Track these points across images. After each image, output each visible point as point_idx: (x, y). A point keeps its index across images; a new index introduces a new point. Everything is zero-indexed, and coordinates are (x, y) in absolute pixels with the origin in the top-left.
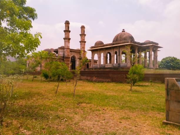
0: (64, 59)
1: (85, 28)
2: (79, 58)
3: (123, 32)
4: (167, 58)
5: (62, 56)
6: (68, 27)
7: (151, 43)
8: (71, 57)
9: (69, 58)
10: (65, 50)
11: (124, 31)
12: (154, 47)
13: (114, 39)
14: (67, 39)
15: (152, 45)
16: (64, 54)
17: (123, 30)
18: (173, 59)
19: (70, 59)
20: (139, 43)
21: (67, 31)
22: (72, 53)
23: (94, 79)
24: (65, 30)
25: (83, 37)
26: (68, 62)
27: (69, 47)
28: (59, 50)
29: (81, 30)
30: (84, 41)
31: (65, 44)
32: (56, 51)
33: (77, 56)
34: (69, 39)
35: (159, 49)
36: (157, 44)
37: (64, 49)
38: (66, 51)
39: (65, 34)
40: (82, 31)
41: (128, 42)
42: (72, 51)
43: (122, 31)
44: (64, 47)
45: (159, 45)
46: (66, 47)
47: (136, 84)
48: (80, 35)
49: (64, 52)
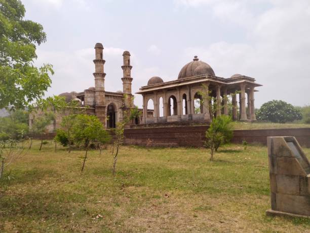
0: (94, 110)
1: (130, 55)
2: (121, 108)
3: (196, 61)
4: (270, 103)
5: (92, 104)
6: (101, 55)
7: (243, 79)
8: (107, 106)
9: (105, 107)
10: (97, 94)
11: (196, 59)
12: (249, 85)
13: (181, 72)
14: (100, 75)
15: (245, 82)
16: (95, 102)
17: (196, 57)
18: (281, 104)
19: (106, 110)
21: (99, 61)
22: (110, 99)
23: (149, 142)
24: (95, 59)
25: (127, 71)
26: (103, 115)
27: (104, 88)
28: (86, 95)
29: (124, 59)
30: (128, 78)
31: (96, 83)
32: (81, 97)
33: (118, 104)
34: (104, 75)
35: (256, 88)
36: (253, 80)
37: (94, 92)
38: (99, 95)
39: (96, 67)
40: (124, 61)
41: (204, 78)
42: (108, 95)
43: (194, 60)
44: (94, 89)
45: (255, 82)
46: (99, 89)
47: (220, 149)
48: (122, 67)
49: (95, 97)
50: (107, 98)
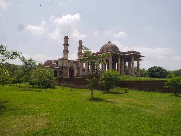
0: (62, 69)
1: (82, 42)
2: (76, 68)
3: (109, 43)
5: (61, 66)
6: (67, 42)
8: (69, 67)
10: (64, 61)
11: (109, 42)
13: (101, 49)
14: (66, 52)
15: (133, 54)
16: (63, 65)
17: (109, 41)
19: (69, 69)
20: (121, 52)
21: (66, 45)
22: (71, 63)
24: (64, 43)
25: (80, 50)
26: (67, 72)
27: (68, 58)
28: (59, 61)
29: (79, 44)
30: (81, 54)
31: (64, 55)
32: (56, 62)
33: (75, 66)
34: (68, 51)
36: (139, 53)
37: (63, 60)
38: (65, 62)
39: (65, 47)
42: (70, 62)
43: (108, 43)
44: (63, 58)
46: (65, 58)
48: (78, 48)
49: (63, 62)
50: (69, 63)
